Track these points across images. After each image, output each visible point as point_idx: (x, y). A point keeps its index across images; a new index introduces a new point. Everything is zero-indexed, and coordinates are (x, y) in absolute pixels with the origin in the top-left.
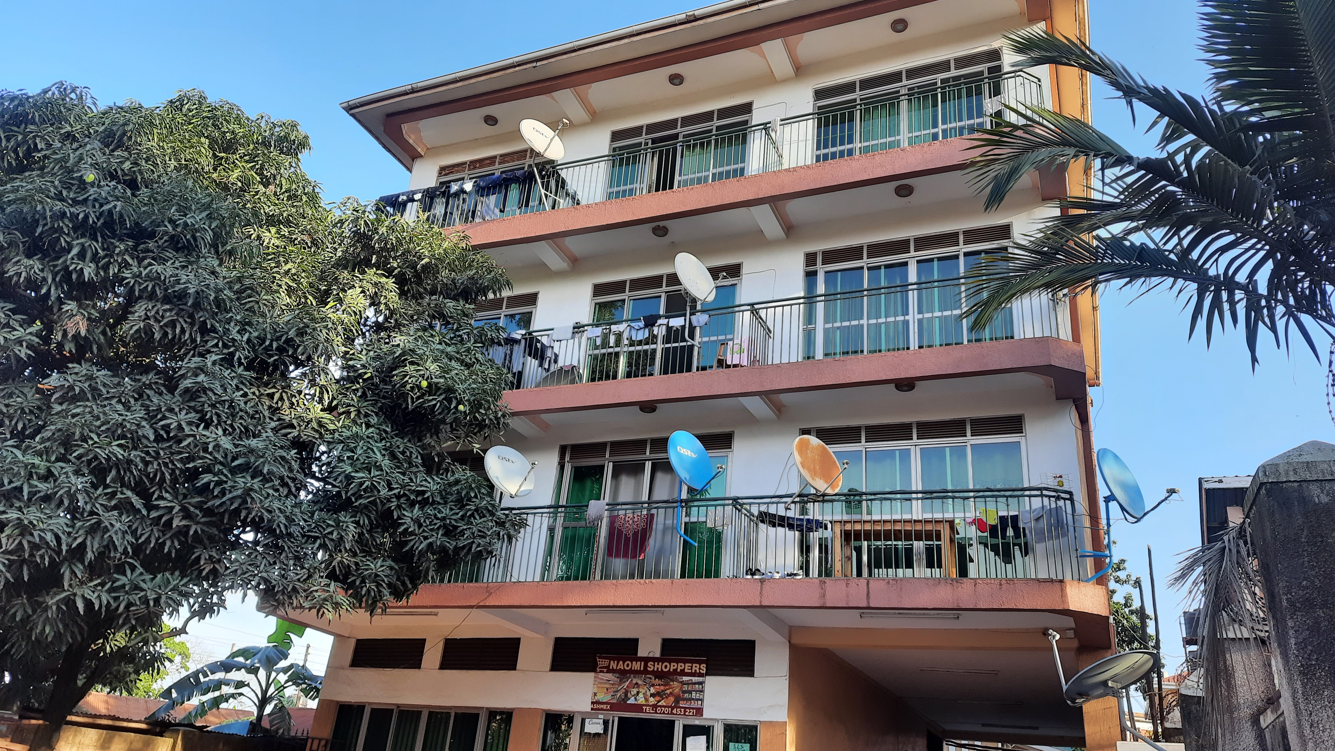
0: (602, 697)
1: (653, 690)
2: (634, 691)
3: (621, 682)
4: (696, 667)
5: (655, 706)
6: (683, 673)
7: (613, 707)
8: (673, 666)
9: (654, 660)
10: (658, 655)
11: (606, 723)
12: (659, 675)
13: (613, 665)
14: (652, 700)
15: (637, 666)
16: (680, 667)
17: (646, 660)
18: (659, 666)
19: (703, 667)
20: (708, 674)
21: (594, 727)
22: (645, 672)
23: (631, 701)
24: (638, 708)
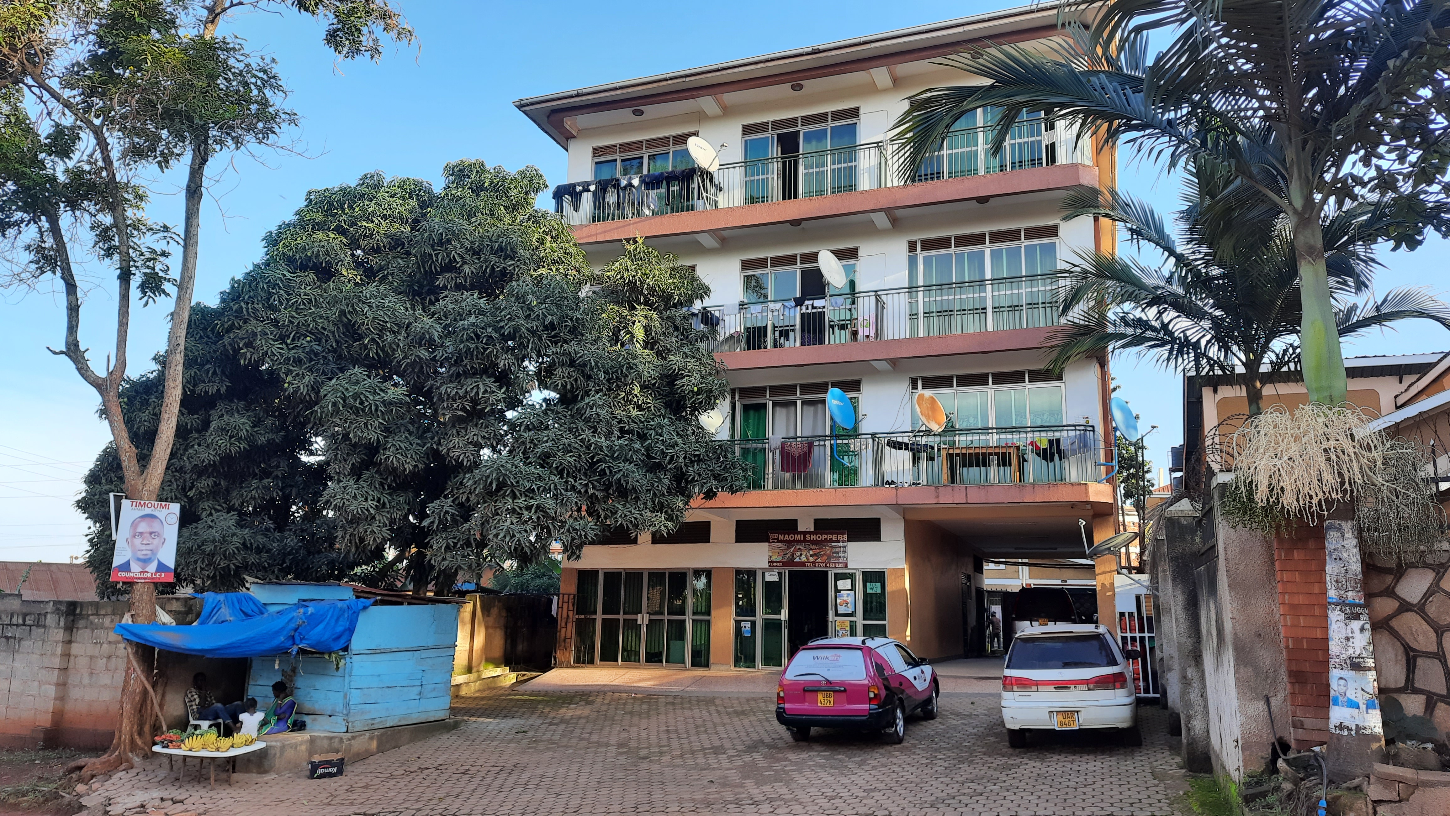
0: (775, 558)
1: (811, 553)
2: (798, 554)
3: (788, 548)
4: (840, 537)
5: (813, 563)
6: (831, 541)
7: (784, 564)
8: (824, 537)
9: (810, 533)
10: (812, 529)
11: (780, 574)
12: (814, 542)
13: (781, 537)
14: (812, 559)
15: (798, 537)
16: (829, 537)
17: (804, 533)
18: (814, 537)
19: (845, 536)
20: (849, 540)
21: (772, 577)
22: (805, 541)
23: (797, 560)
24: (803, 564)
